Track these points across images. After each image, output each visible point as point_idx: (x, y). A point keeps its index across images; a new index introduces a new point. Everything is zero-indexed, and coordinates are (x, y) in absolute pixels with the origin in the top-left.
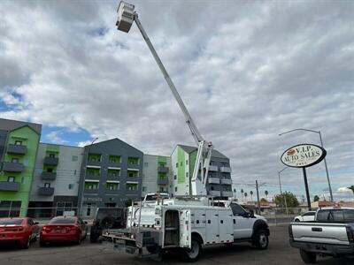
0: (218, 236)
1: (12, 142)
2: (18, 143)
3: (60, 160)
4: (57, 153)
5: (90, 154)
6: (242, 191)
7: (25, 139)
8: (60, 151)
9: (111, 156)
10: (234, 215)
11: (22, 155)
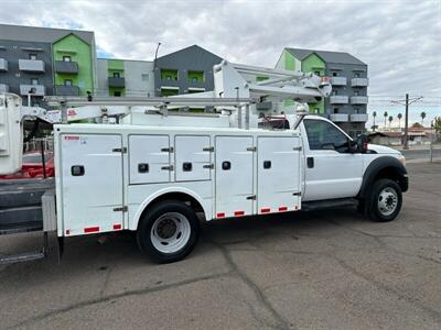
0: (253, 198)
1: (58, 58)
2: (67, 60)
3: (126, 80)
4: (122, 71)
5: (162, 71)
6: (386, 114)
7: (74, 54)
8: (126, 69)
9: (190, 72)
10: (313, 147)
11: (75, 74)
